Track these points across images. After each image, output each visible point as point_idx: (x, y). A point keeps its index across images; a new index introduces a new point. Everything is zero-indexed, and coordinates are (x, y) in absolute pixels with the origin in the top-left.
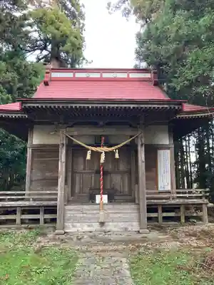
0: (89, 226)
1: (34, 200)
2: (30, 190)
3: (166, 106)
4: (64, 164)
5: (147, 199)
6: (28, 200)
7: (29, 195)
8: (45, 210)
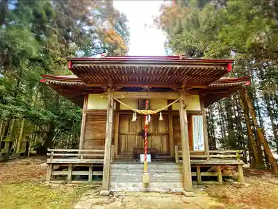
0: (134, 186)
1: (84, 158)
2: (83, 148)
3: (212, 67)
4: (111, 125)
5: (191, 159)
6: (80, 158)
7: (82, 153)
8: (94, 167)
